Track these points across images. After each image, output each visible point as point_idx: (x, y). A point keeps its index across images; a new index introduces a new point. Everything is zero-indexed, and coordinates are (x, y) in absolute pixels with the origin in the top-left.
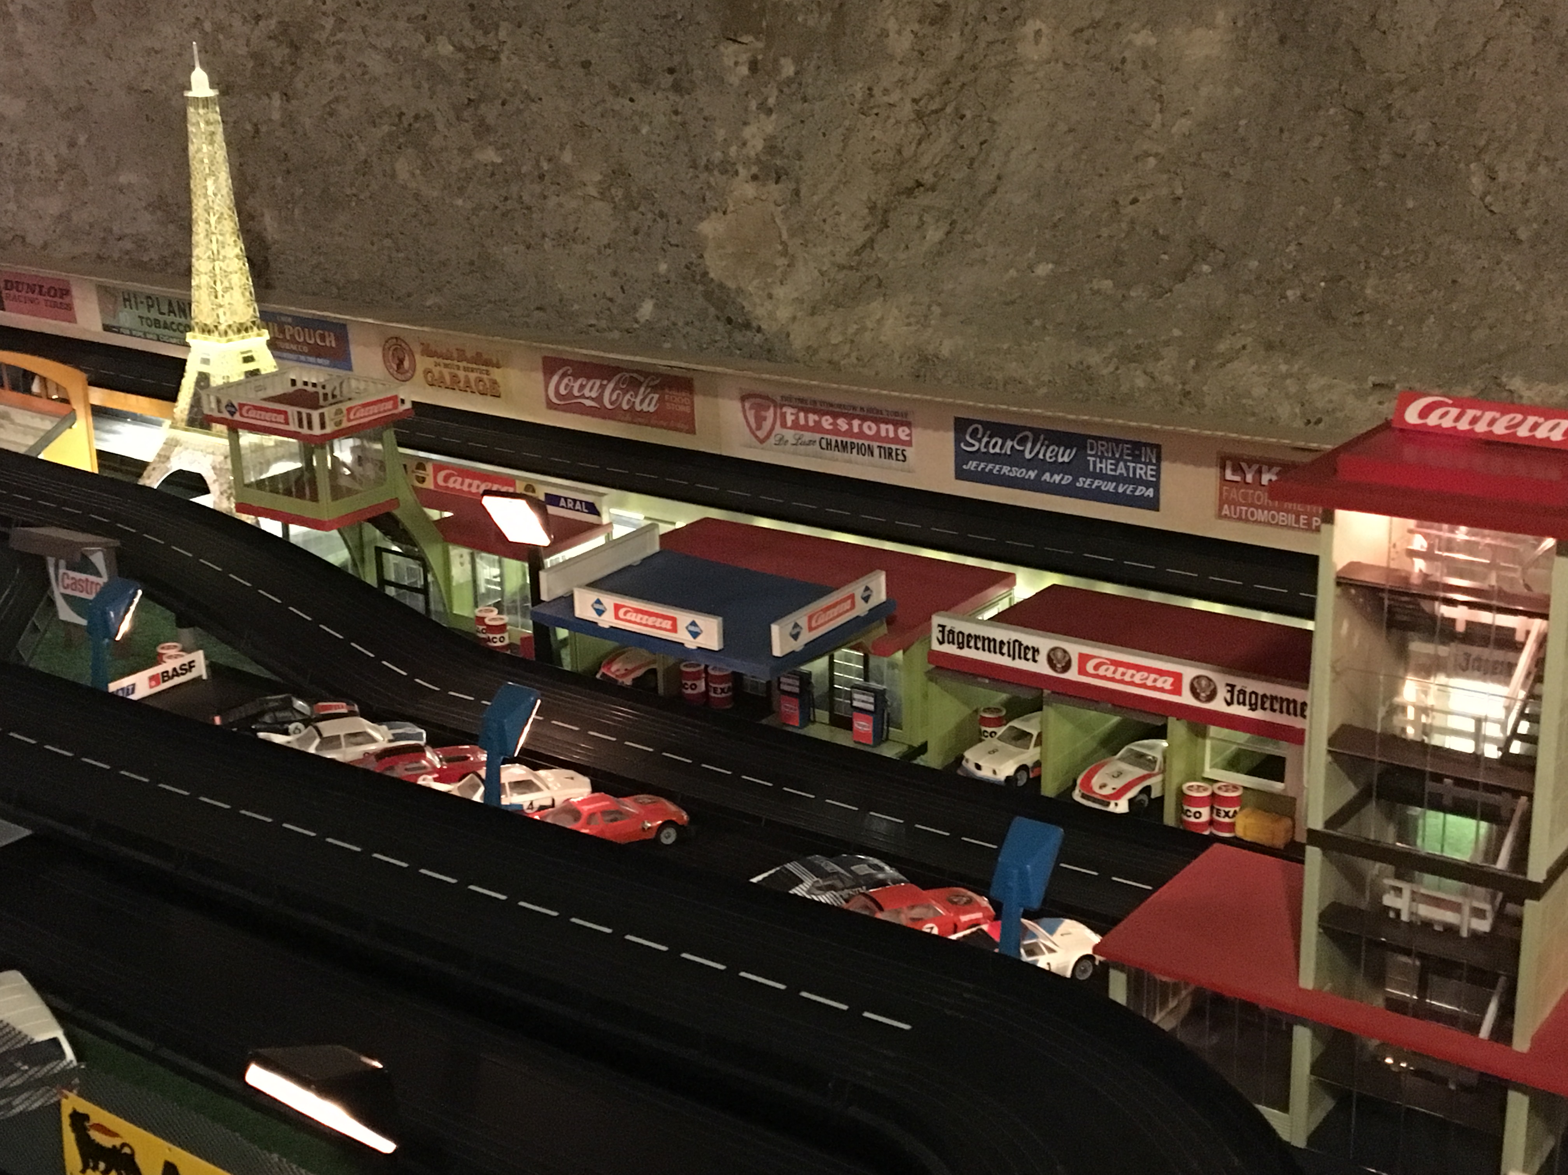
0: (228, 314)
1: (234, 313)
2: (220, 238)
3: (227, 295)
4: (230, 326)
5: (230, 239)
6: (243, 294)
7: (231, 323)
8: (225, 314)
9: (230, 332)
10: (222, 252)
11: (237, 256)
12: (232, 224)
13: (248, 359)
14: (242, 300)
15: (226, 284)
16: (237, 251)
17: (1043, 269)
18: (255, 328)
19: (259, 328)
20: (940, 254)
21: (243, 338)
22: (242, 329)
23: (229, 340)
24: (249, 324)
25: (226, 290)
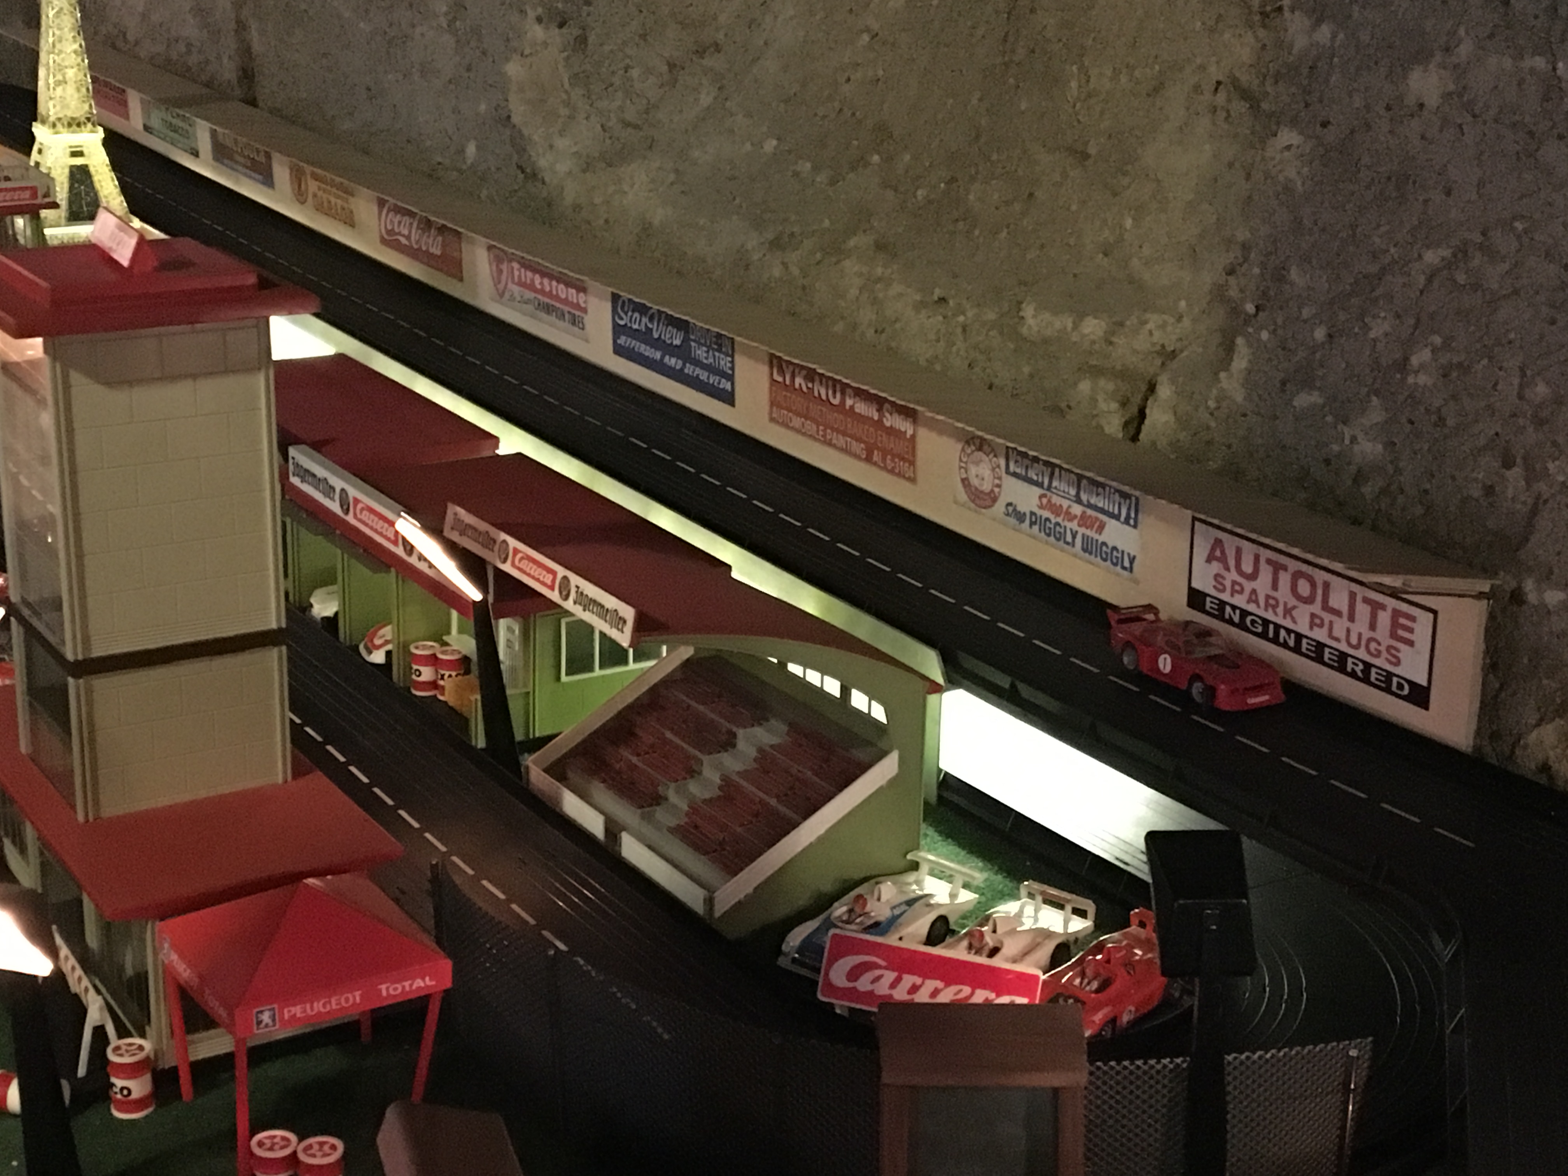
0: (58, 108)
1: (65, 106)
2: (57, 32)
3: (59, 90)
4: (59, 119)
5: (69, 35)
6: (78, 90)
7: (61, 115)
8: (54, 106)
9: (59, 125)
10: (58, 46)
11: (75, 52)
12: (73, 21)
13: (77, 154)
14: (76, 96)
15: (59, 77)
16: (76, 46)
17: (770, 145)
18: (89, 125)
19: (94, 125)
20: (704, 119)
21: (73, 132)
22: (74, 124)
23: (56, 133)
24: (83, 119)
25: (58, 83)
